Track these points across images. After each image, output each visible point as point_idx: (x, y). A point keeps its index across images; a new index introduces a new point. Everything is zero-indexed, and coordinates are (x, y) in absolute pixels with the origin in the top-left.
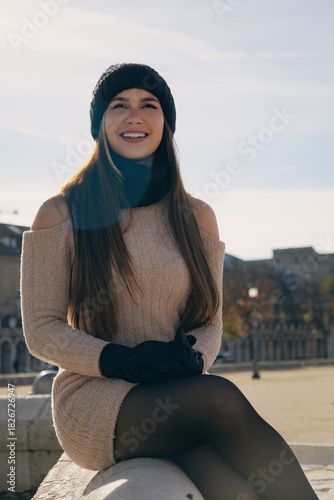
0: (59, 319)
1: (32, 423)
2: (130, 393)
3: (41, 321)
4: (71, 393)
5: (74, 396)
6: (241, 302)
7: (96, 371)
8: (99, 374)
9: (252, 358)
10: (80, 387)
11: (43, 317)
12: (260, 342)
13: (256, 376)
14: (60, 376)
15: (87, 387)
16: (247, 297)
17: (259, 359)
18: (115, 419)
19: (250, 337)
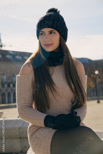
0: (30, 106)
1: (20, 128)
2: (55, 133)
3: (23, 108)
4: (34, 132)
5: (35, 134)
6: (92, 76)
7: (43, 125)
8: (44, 126)
9: (97, 95)
10: (38, 130)
11: (24, 106)
12: (99, 89)
13: (99, 102)
14: (30, 126)
15: (40, 130)
16: (94, 74)
17: (99, 96)
18: (50, 142)
19: (96, 87)
